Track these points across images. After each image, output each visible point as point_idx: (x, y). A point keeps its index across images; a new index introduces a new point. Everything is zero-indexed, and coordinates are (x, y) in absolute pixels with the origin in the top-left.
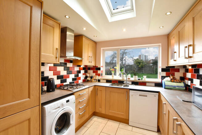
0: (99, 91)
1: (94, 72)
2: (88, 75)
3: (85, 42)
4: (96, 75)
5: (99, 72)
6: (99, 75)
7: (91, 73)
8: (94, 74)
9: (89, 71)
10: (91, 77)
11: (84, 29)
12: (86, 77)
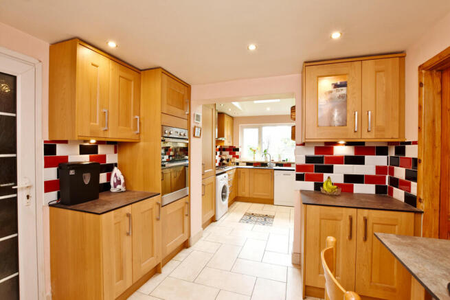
0: (241, 174)
1: (230, 154)
2: (224, 158)
3: (227, 121)
4: (233, 157)
5: (237, 153)
6: (238, 157)
7: (227, 155)
8: (231, 156)
9: (224, 153)
10: (228, 160)
11: (230, 110)
12: (222, 160)
